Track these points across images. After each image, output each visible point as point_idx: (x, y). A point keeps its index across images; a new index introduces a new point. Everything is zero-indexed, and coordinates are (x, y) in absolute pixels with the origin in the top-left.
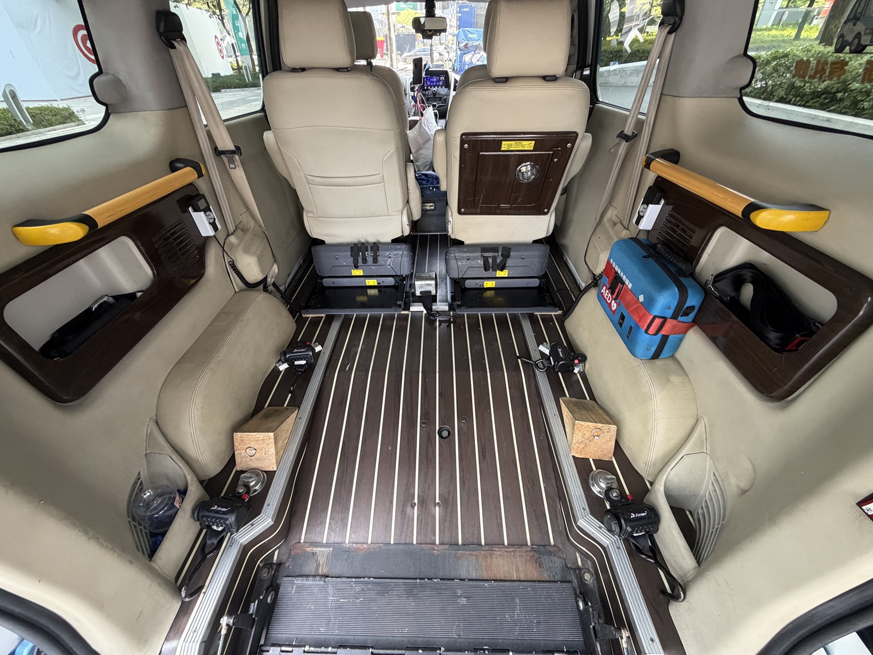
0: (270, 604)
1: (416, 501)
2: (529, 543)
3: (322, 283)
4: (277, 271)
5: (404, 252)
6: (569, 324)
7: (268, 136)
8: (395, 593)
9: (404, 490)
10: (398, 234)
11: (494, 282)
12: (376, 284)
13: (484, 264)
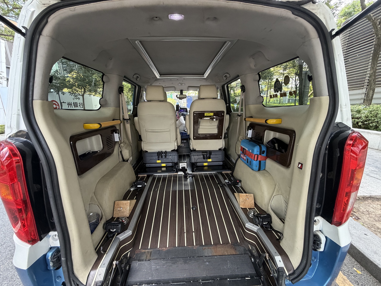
0: (128, 270)
1: (185, 231)
2: (230, 243)
3: (145, 166)
4: (131, 159)
5: (176, 154)
6: (234, 174)
7: (136, 118)
8: (180, 263)
9: (180, 228)
10: (173, 149)
11: (207, 163)
12: (165, 166)
13: (203, 157)
